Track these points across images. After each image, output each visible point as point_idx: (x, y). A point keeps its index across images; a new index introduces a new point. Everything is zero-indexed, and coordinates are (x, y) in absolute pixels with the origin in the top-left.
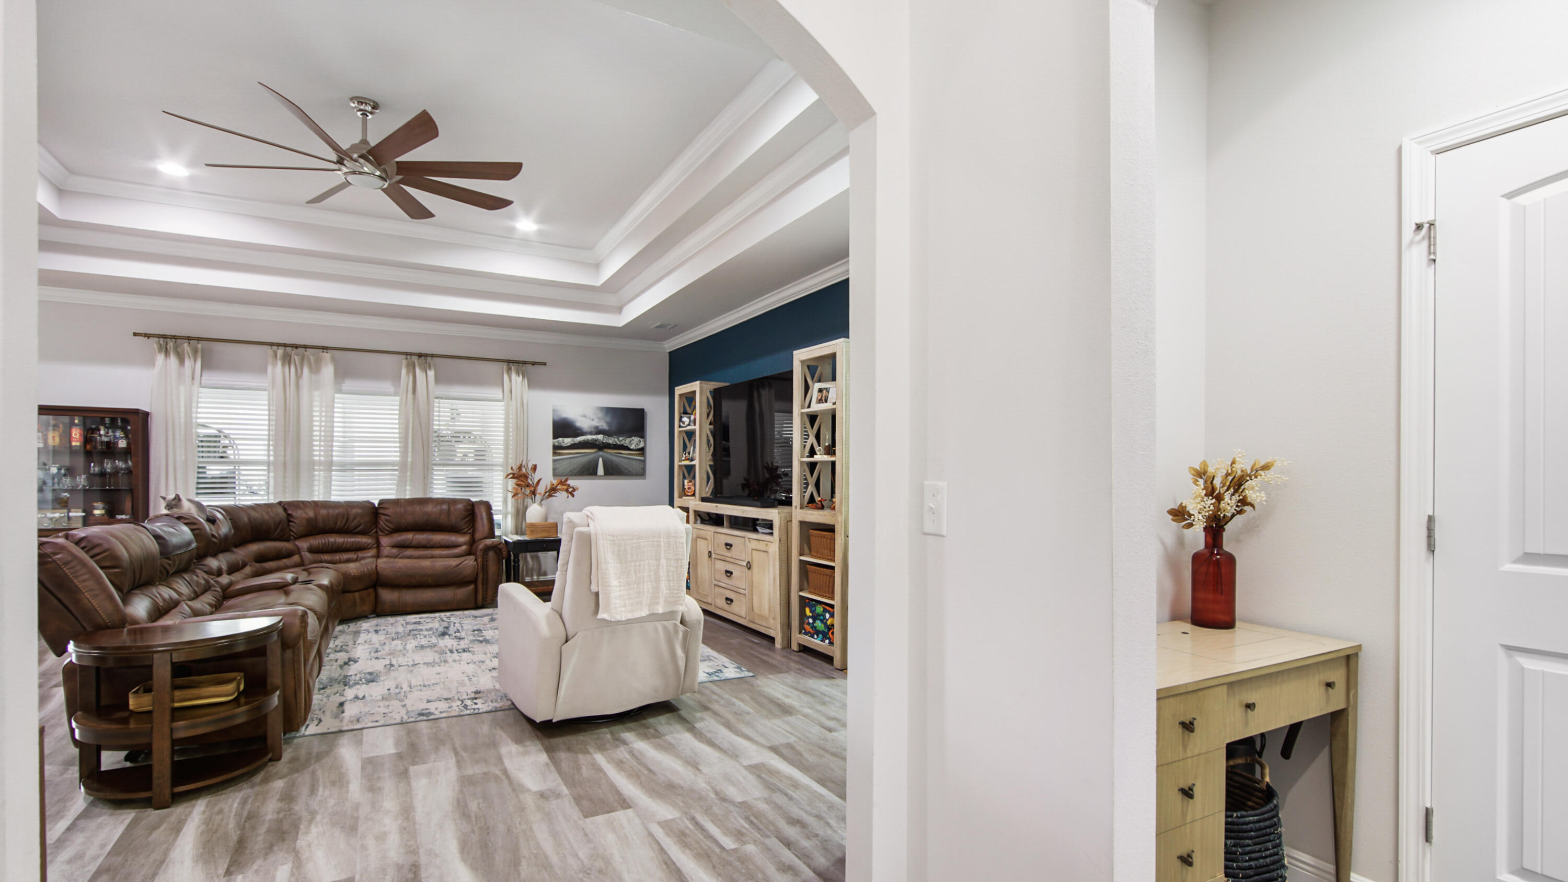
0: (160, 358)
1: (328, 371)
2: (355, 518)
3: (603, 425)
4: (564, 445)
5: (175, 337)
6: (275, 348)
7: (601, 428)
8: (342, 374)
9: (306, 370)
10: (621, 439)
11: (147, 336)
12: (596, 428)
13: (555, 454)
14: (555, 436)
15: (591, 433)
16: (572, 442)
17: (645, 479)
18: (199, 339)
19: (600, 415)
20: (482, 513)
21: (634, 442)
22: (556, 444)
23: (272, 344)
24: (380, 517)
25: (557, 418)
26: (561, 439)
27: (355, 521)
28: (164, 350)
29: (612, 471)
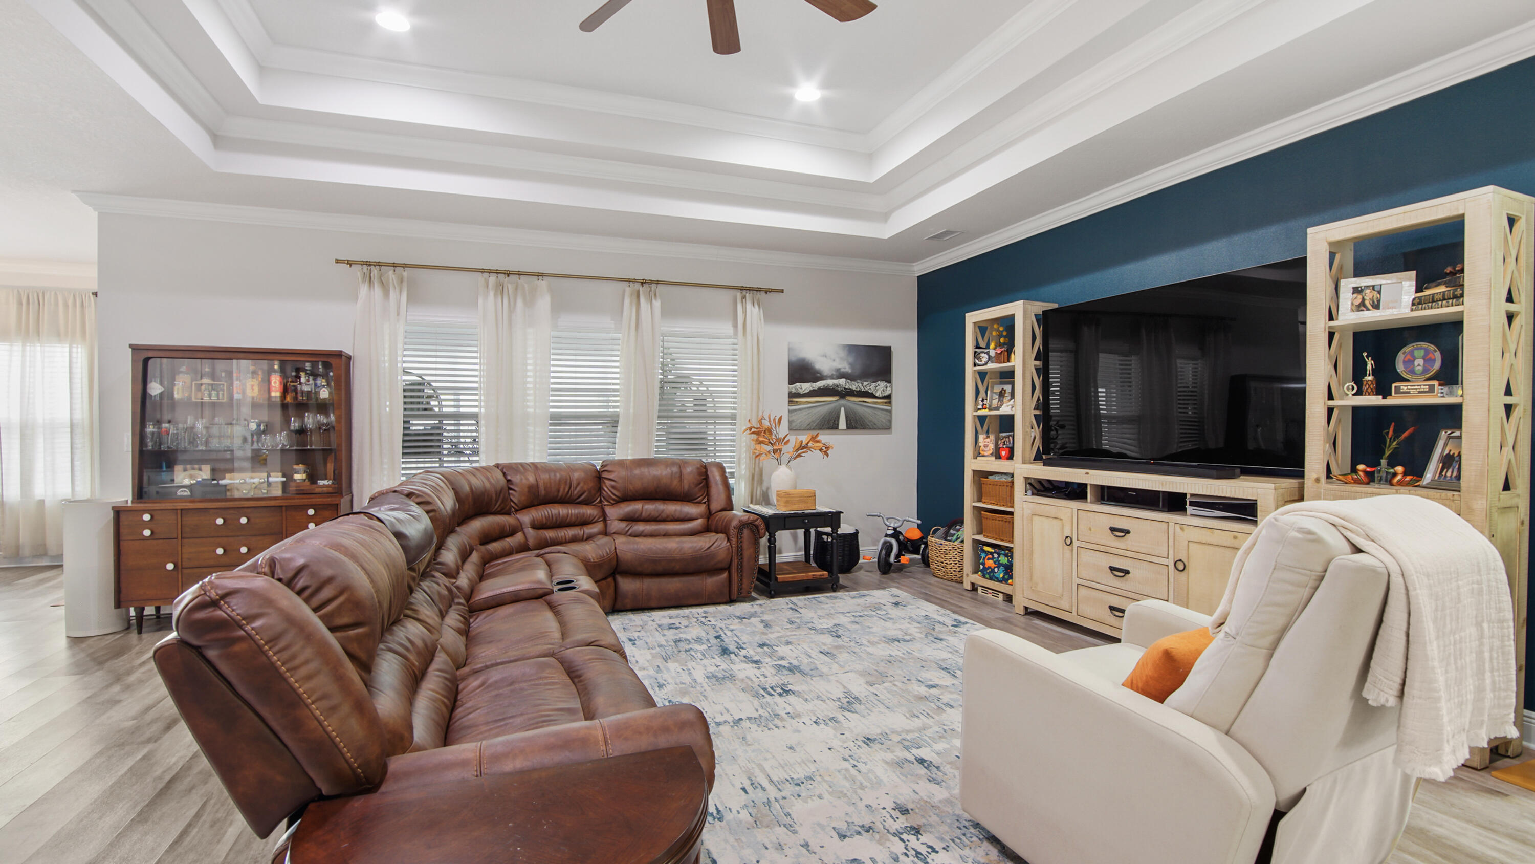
0: (364, 289)
1: (544, 303)
2: (578, 484)
3: (846, 368)
4: (802, 392)
5: (379, 264)
6: (486, 275)
7: (843, 370)
8: (559, 307)
9: (520, 303)
10: (865, 383)
11: (350, 263)
12: (838, 370)
13: (790, 402)
14: (792, 381)
15: (832, 377)
16: (811, 389)
17: (891, 433)
18: (405, 266)
19: (843, 354)
20: (715, 475)
21: (879, 388)
22: (794, 391)
23: (482, 271)
24: (604, 483)
25: (793, 359)
26: (798, 384)
27: (578, 489)
28: (368, 279)
29: (856, 424)
